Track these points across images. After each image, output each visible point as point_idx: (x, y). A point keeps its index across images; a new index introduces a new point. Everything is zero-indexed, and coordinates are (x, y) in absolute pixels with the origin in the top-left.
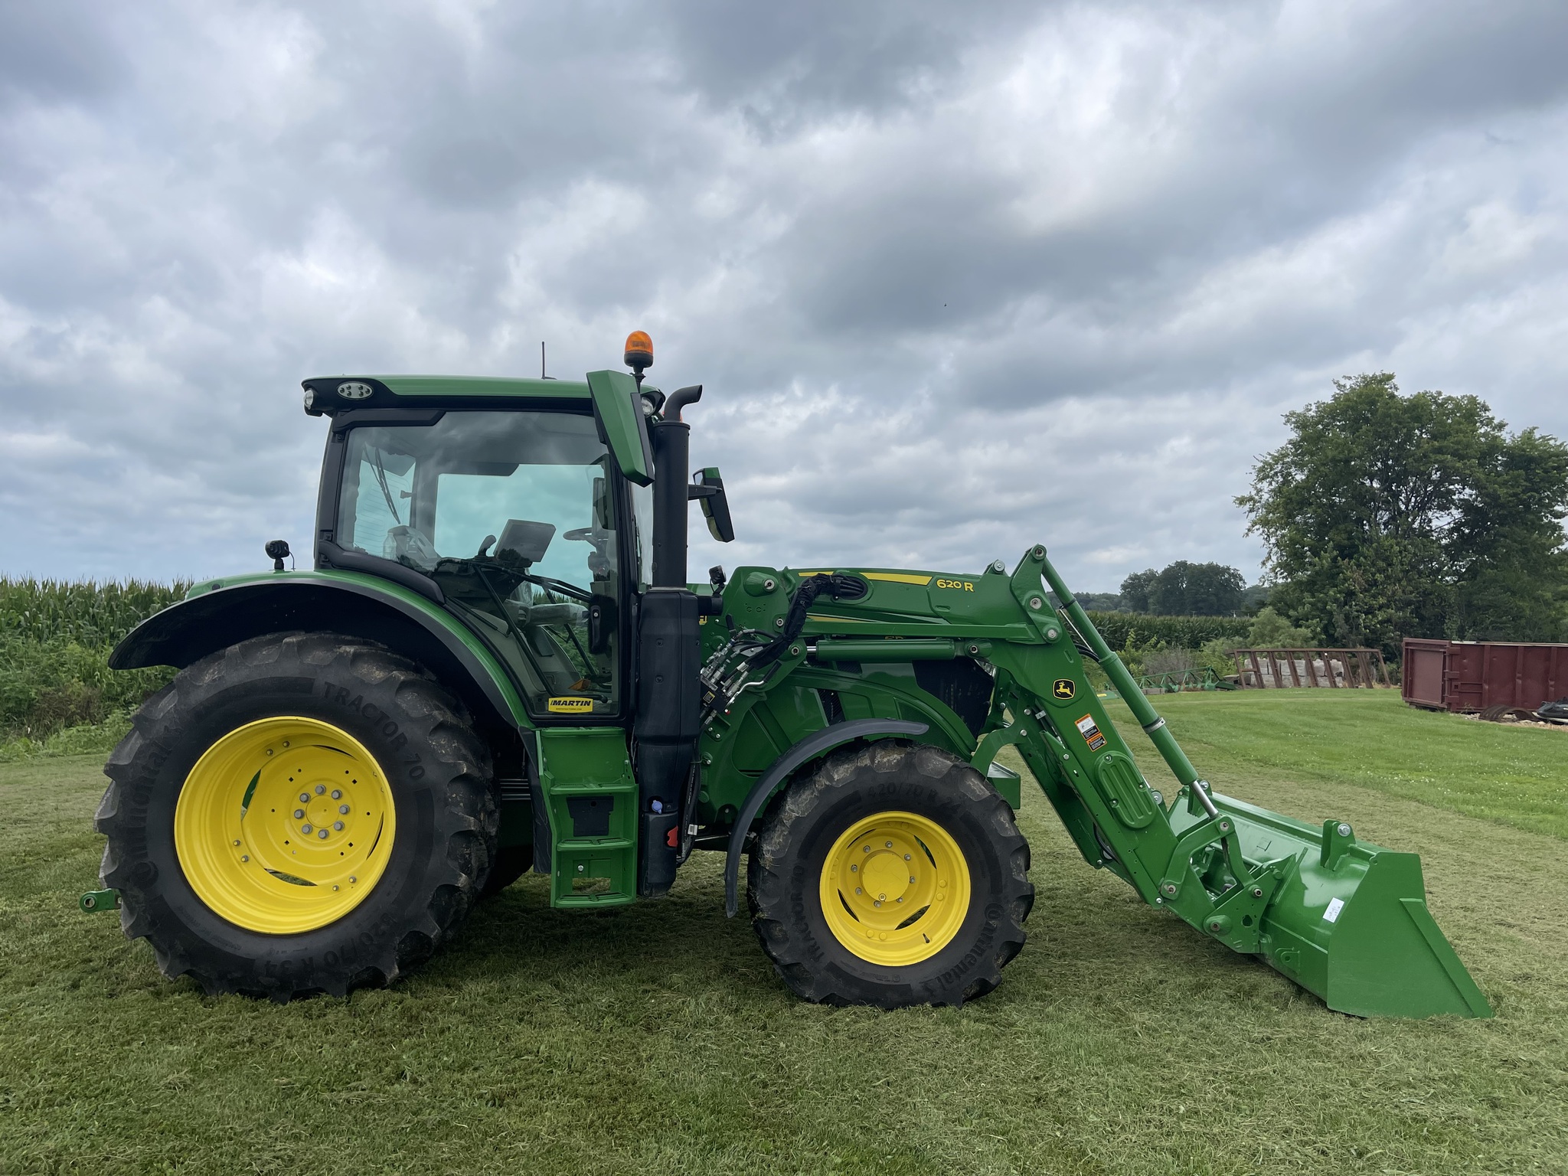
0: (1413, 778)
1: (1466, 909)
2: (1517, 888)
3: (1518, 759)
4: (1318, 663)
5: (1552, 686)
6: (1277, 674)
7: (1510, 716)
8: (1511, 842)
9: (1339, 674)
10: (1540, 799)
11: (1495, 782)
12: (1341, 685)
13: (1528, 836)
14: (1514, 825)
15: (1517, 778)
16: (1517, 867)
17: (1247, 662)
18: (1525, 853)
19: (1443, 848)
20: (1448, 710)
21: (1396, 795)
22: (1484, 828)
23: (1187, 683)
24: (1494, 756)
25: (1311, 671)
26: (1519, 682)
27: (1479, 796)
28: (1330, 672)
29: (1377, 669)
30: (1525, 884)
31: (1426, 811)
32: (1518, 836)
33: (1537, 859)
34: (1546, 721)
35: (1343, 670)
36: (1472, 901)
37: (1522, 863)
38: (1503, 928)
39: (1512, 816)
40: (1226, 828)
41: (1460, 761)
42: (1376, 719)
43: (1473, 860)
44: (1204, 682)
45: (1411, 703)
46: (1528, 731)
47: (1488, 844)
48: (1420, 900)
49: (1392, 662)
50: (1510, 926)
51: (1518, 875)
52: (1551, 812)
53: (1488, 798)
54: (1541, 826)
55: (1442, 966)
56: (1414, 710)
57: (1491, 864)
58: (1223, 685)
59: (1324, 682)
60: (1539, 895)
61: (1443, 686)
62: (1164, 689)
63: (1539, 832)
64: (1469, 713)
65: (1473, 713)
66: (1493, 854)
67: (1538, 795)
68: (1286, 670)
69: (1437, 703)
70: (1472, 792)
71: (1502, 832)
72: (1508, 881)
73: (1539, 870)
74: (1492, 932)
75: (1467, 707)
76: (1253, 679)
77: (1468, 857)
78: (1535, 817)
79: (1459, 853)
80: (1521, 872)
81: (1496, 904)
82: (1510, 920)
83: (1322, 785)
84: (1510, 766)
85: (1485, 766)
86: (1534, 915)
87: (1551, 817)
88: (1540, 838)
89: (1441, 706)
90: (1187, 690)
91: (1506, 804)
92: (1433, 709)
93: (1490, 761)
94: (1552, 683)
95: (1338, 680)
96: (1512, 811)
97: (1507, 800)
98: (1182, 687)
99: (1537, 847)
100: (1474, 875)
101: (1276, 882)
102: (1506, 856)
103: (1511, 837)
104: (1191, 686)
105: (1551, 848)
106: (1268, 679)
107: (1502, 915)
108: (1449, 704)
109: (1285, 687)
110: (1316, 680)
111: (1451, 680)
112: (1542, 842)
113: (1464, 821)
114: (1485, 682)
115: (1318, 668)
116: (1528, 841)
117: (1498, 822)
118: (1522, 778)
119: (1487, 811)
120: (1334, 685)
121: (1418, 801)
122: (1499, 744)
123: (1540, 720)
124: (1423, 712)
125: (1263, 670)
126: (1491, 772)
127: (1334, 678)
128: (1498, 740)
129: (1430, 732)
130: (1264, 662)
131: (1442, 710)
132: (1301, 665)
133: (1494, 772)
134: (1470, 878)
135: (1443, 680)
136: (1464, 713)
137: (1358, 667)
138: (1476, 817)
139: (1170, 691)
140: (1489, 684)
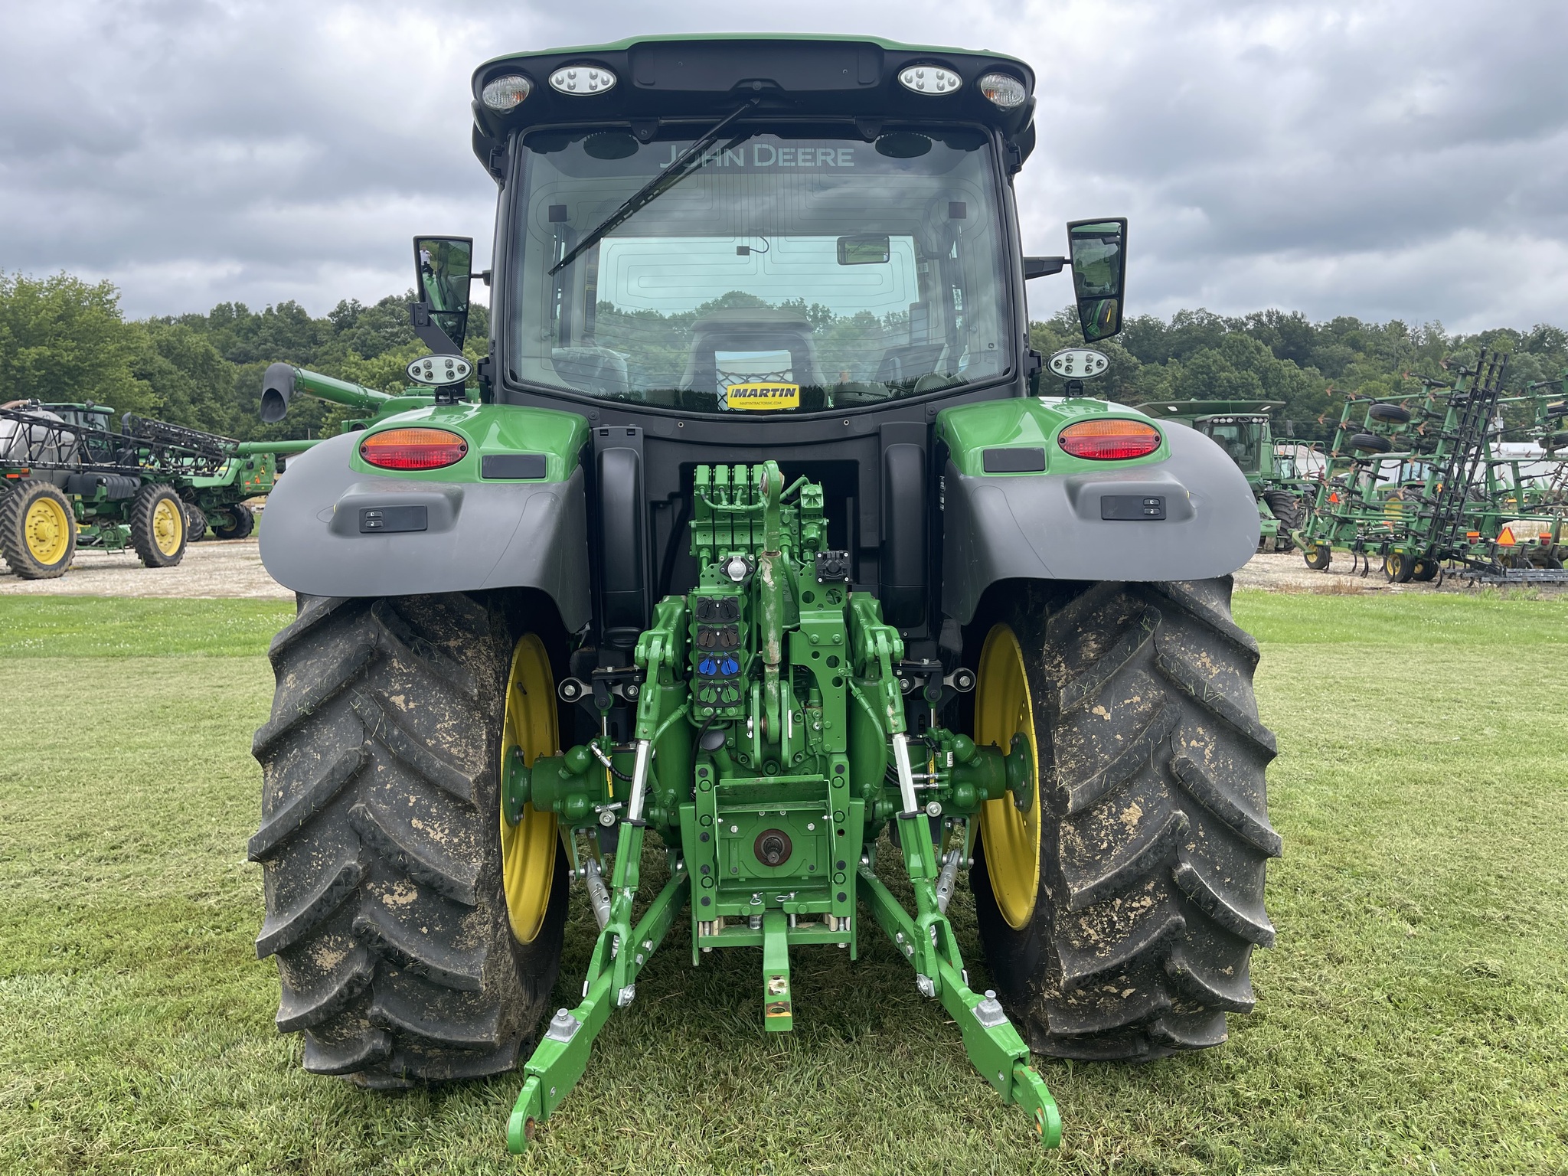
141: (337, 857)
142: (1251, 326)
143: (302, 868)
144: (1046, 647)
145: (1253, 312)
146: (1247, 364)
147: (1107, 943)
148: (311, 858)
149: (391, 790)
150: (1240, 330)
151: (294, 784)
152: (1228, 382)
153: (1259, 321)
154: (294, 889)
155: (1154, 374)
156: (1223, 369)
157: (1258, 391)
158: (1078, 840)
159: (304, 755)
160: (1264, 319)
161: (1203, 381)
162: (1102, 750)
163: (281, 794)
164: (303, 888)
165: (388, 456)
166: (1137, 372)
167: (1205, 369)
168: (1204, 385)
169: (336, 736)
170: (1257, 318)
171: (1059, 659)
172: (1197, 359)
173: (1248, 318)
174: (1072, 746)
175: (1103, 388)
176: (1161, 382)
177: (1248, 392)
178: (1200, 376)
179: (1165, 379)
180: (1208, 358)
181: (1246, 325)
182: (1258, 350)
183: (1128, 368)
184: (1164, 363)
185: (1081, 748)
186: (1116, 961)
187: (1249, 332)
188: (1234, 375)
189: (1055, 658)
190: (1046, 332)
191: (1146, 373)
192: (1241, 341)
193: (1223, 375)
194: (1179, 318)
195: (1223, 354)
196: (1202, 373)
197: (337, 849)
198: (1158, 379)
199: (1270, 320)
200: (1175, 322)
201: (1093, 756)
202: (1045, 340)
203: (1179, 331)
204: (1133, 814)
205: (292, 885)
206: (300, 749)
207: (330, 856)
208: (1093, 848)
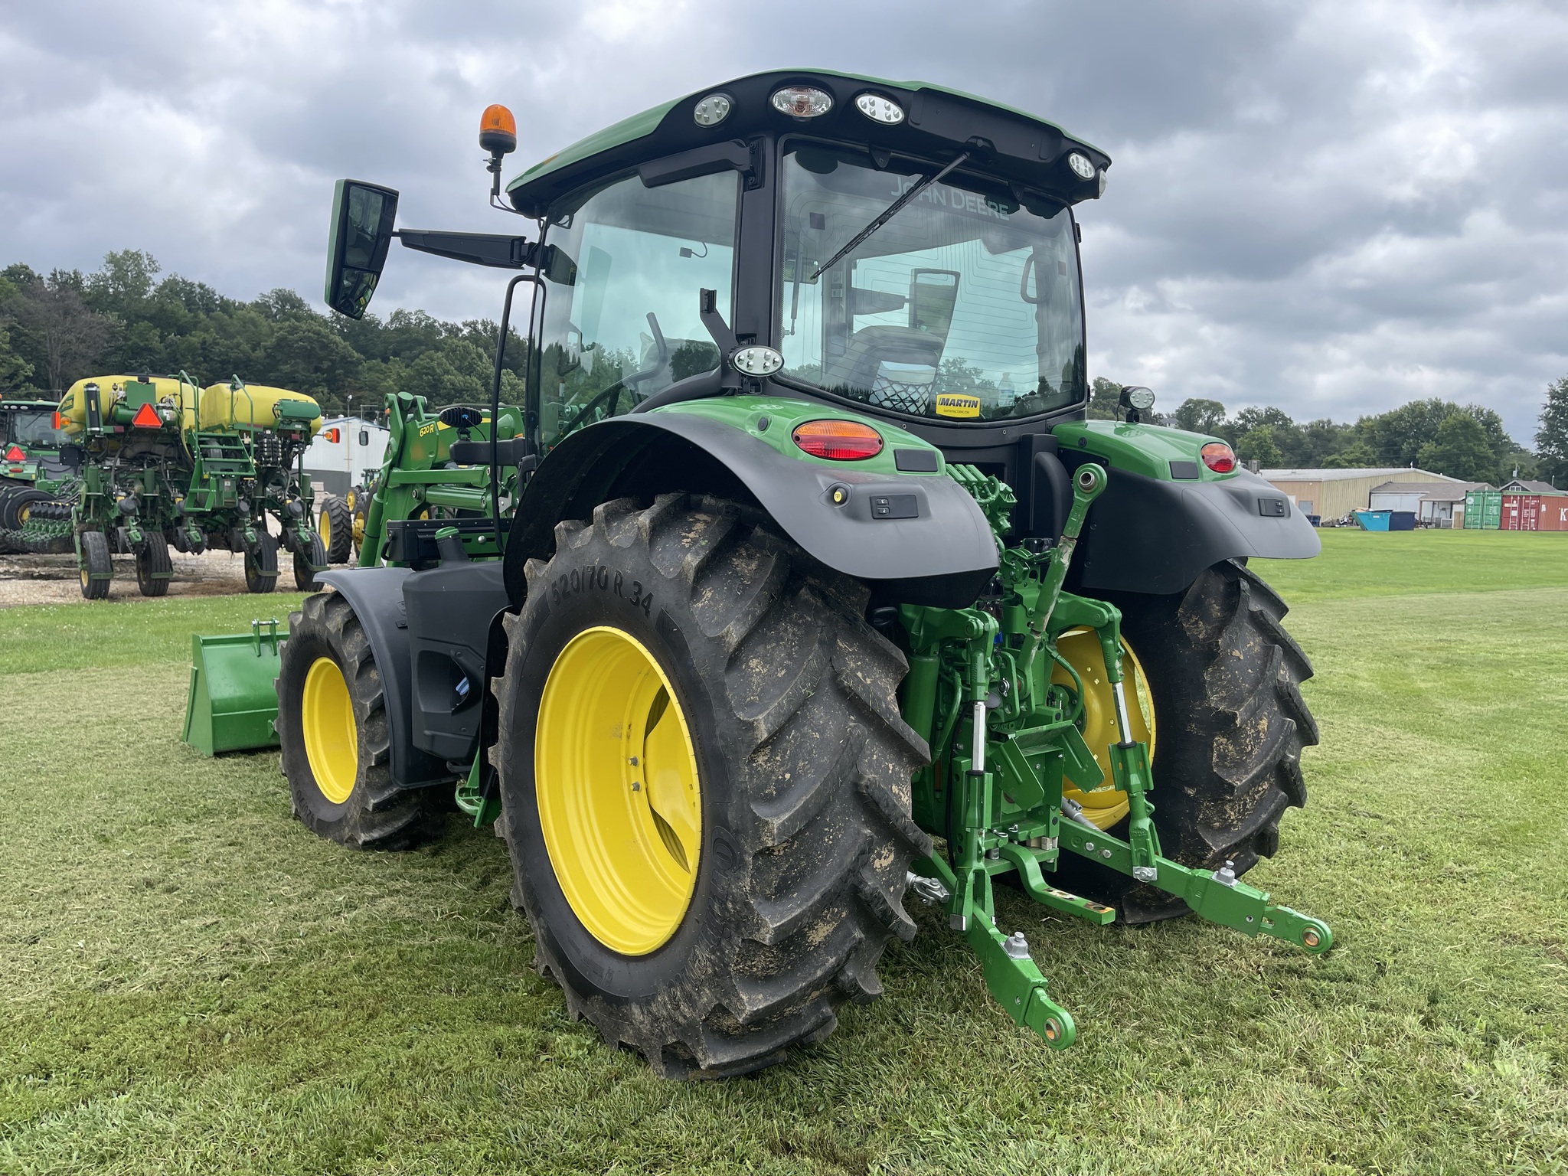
141: (845, 829)
142: (466, 331)
143: (815, 845)
144: (1181, 610)
145: (470, 319)
146: (470, 370)
147: (1238, 820)
148: (824, 834)
149: (877, 759)
150: (457, 335)
151: (801, 764)
152: (452, 384)
153: (475, 329)
154: (805, 868)
155: (377, 371)
156: (447, 372)
157: (482, 397)
158: (1230, 748)
159: (804, 735)
160: (480, 327)
161: (428, 382)
162: (1243, 681)
163: (788, 776)
164: (814, 865)
165: (819, 445)
166: (360, 367)
167: (430, 371)
168: (430, 387)
169: (826, 715)
170: (472, 325)
171: (1195, 618)
172: (422, 361)
173: (465, 325)
174: (1222, 680)
175: (324, 380)
176: (385, 380)
177: (473, 397)
178: (425, 378)
179: (389, 377)
180: (432, 360)
181: (462, 330)
182: (480, 357)
183: (352, 362)
184: (386, 360)
185: (1229, 681)
186: (1248, 832)
187: (465, 338)
188: (458, 379)
189: (1191, 617)
190: (253, 314)
191: (370, 369)
192: (464, 347)
193: (446, 377)
194: (397, 316)
195: (447, 356)
196: (426, 374)
197: (845, 822)
198: (382, 377)
199: (485, 330)
200: (392, 322)
201: (1239, 686)
202: (253, 321)
203: (396, 329)
204: (1264, 724)
205: (804, 864)
206: (798, 730)
207: (839, 830)
208: (1241, 752)
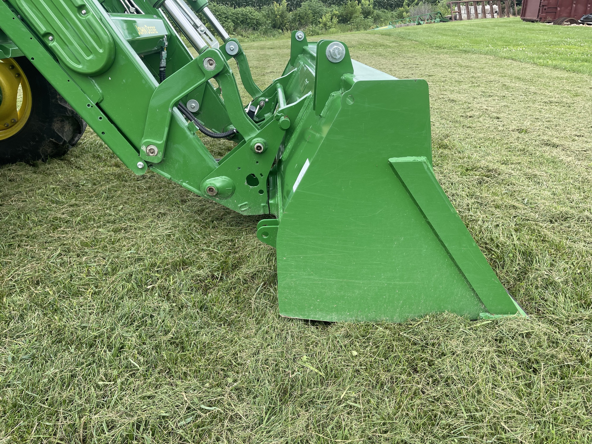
0: (514, 49)
1: (520, 131)
2: (563, 110)
3: (569, 38)
4: (488, 7)
5: (589, 7)
6: (468, 13)
7: (567, 23)
8: (562, 78)
9: (496, 12)
10: (580, 55)
11: (556, 49)
12: (496, 17)
13: (572, 75)
14: (564, 69)
15: (568, 47)
16: (564, 94)
17: (456, 9)
18: (570, 85)
19: (519, 84)
20: (539, 21)
21: (501, 57)
22: (546, 71)
23: (427, 20)
24: (558, 37)
25: (484, 11)
26: (574, 5)
27: (547, 55)
28: (492, 12)
29: (513, 9)
30: (569, 107)
31: (515, 64)
32: (566, 75)
33: (578, 89)
34: (583, 24)
35: (498, 10)
36: (527, 124)
37: (569, 91)
38: (548, 147)
39: (565, 64)
40: (212, 67)
41: (541, 40)
42: (505, 26)
43: (536, 91)
44: (435, 19)
45: (524, 20)
46: (576, 28)
47: (548, 80)
48: (423, 159)
49: (520, 6)
50: (555, 146)
51: (565, 100)
52: (586, 61)
53: (552, 56)
54: (581, 68)
55: (448, 252)
56: (524, 22)
57: (547, 92)
58: (443, 20)
59: (489, 16)
60: (579, 115)
61: (539, 9)
62: (416, 23)
63: (579, 72)
64: (549, 23)
65: (551, 22)
66: (550, 86)
67: (579, 53)
68: (473, 11)
69: (535, 18)
70: (544, 53)
71: (556, 73)
72: (557, 104)
73: (579, 96)
74: (538, 153)
75: (549, 19)
76: (458, 17)
77: (533, 89)
78: (576, 65)
79: (527, 87)
80: (567, 98)
81: (547, 124)
82: (555, 141)
83: (464, 55)
84: (565, 41)
85: (552, 41)
86: (575, 133)
87: (586, 64)
88: (580, 75)
89: (537, 19)
90: (427, 23)
91: (561, 58)
92: (533, 21)
93: (555, 39)
94: (589, 5)
95: (495, 14)
96: (564, 62)
97: (562, 56)
98: (425, 22)
99: (578, 81)
100: (534, 102)
101: (284, 133)
102: (558, 87)
103: (562, 76)
104: (429, 21)
105: (587, 81)
106: (464, 16)
107: (551, 135)
108: (541, 18)
109: (472, 19)
110: (485, 15)
111: (543, 6)
112: (581, 78)
113: (536, 68)
114: (559, 7)
115: (487, 9)
116: (572, 77)
117: (555, 67)
118: (571, 46)
119: (550, 62)
120: (493, 17)
121: (513, 59)
122: (561, 33)
123: (581, 23)
124: (528, 23)
125: (463, 12)
126: (555, 45)
127: (493, 13)
128: (560, 31)
129: (529, 29)
130: (463, 8)
131: (537, 21)
132: (480, 8)
133: (557, 44)
134: (531, 104)
135: (540, 7)
136: (547, 22)
137: (505, 8)
138: (543, 66)
139: (419, 24)
140: (560, 8)
